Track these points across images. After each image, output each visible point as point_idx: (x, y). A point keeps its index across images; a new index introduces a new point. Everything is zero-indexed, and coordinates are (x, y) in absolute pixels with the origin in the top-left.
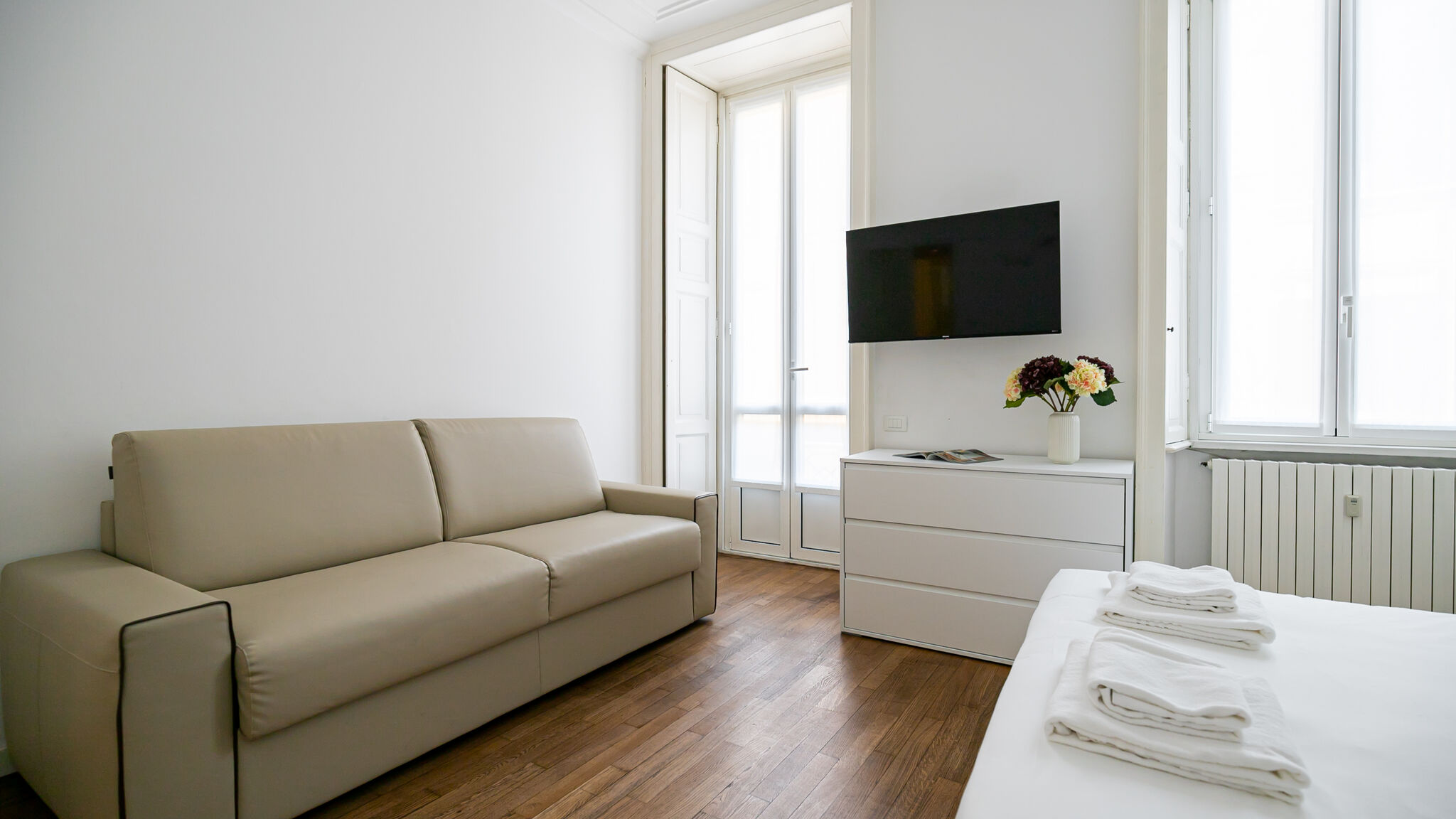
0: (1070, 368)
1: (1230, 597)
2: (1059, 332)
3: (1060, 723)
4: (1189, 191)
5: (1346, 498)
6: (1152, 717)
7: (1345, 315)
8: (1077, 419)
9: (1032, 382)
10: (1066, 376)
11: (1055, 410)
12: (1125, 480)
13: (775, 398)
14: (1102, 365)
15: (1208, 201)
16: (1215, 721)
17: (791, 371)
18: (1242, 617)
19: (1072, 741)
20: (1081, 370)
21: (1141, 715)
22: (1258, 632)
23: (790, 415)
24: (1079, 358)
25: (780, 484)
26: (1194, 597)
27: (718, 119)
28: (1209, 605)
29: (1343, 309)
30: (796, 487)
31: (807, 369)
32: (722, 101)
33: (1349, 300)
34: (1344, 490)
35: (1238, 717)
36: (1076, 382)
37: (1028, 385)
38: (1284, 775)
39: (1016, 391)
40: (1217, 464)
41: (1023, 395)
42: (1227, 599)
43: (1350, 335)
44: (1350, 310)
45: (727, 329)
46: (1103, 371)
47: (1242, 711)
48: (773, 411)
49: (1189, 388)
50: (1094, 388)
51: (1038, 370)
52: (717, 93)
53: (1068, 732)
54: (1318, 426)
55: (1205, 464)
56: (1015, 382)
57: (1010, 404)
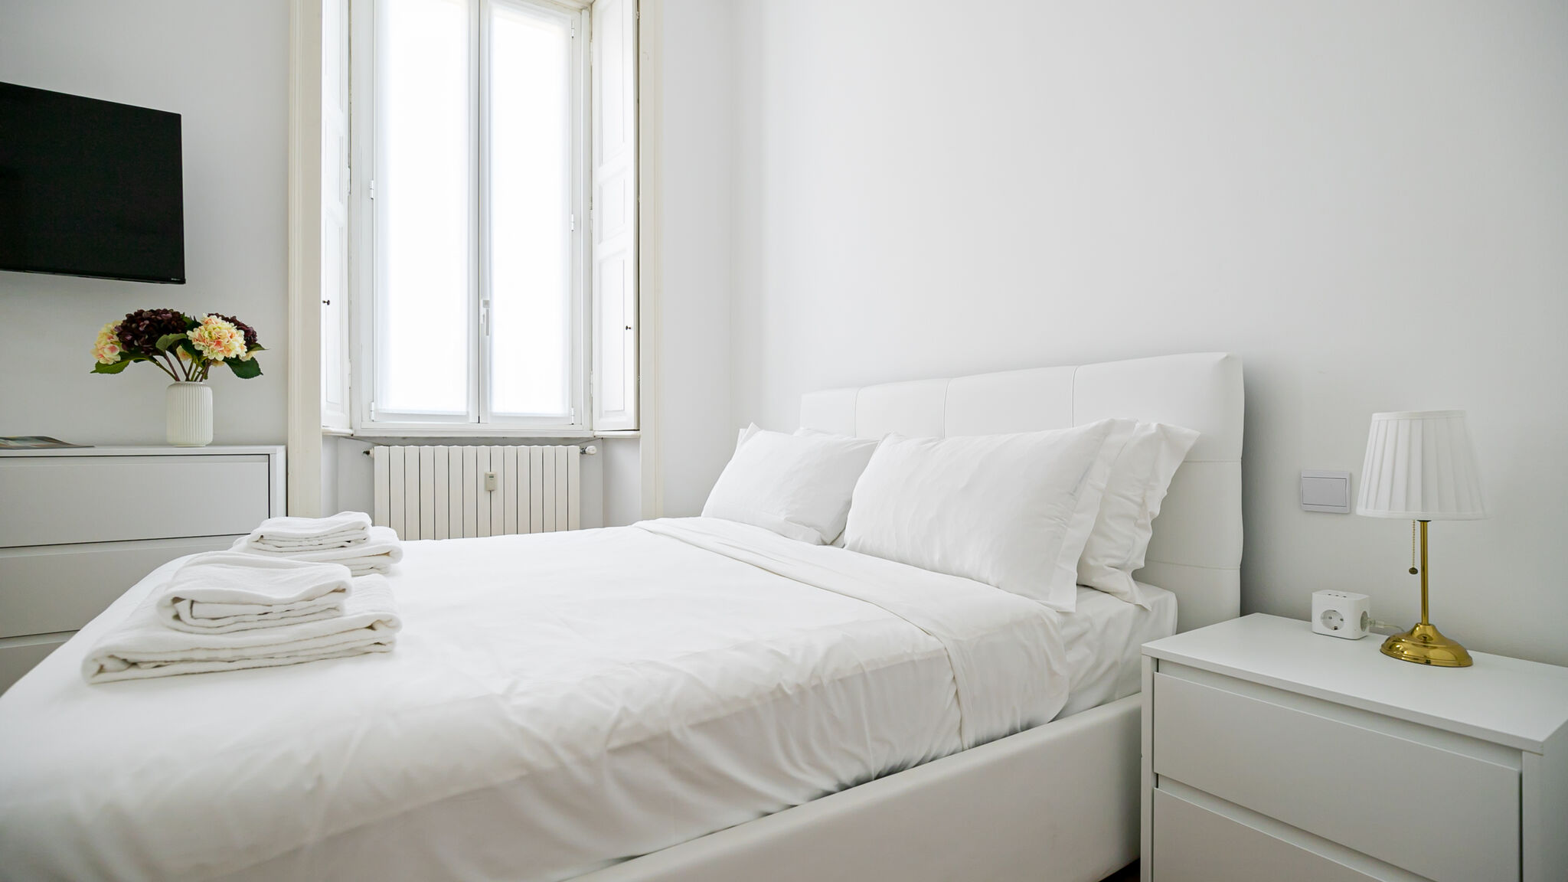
0: (196, 324)
1: (363, 529)
2: (182, 281)
3: (112, 657)
4: (350, 168)
5: (486, 474)
6: (246, 618)
7: (484, 316)
8: (212, 392)
9: (137, 335)
10: (189, 333)
11: (177, 379)
12: (269, 455)
14: (240, 326)
16: (317, 601)
18: (371, 545)
19: (130, 673)
20: (210, 327)
21: (231, 620)
22: (387, 554)
24: (209, 315)
28: (341, 541)
29: (483, 311)
33: (487, 303)
34: (484, 469)
35: (338, 590)
36: (204, 341)
37: (132, 341)
38: (375, 626)
39: (113, 349)
40: (379, 452)
41: (125, 357)
42: (360, 531)
43: (488, 334)
44: (488, 311)
46: (242, 332)
47: (343, 583)
49: (351, 374)
50: (229, 351)
51: (147, 322)
53: (123, 666)
54: (464, 414)
55: (368, 453)
56: (111, 338)
57: (101, 368)
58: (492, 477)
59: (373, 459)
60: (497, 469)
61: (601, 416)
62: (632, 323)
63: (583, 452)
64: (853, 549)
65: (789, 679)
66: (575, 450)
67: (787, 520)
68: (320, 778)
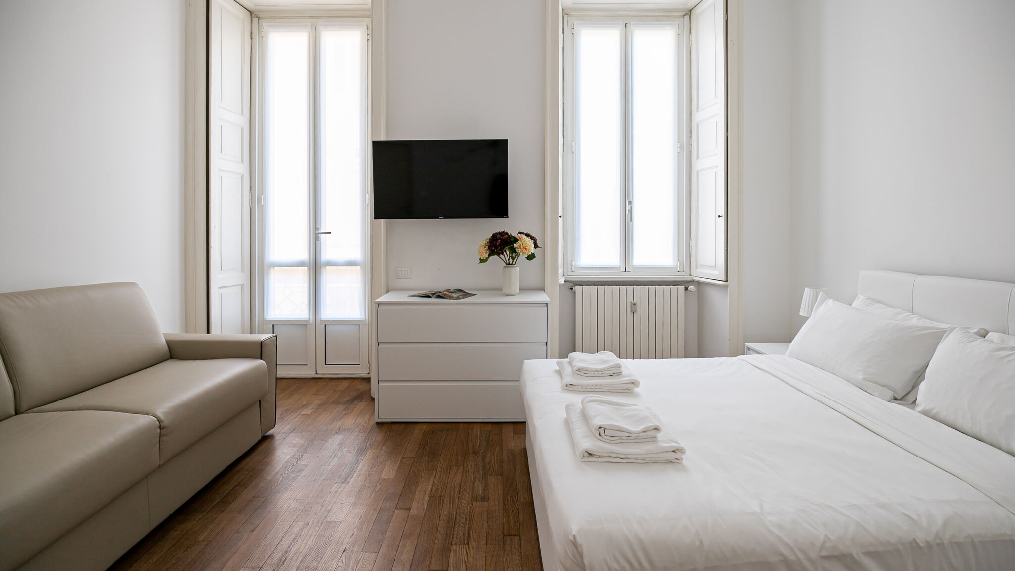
0: (516, 240)
1: (620, 367)
2: (508, 216)
3: (586, 451)
4: (563, 137)
5: (631, 303)
6: (623, 438)
7: (629, 210)
8: (518, 268)
9: (496, 248)
10: (515, 245)
11: (506, 264)
12: (547, 304)
13: (303, 254)
14: (532, 238)
15: (572, 144)
16: (648, 433)
17: (316, 235)
18: (626, 376)
19: (591, 459)
20: (523, 241)
21: (618, 438)
22: (633, 383)
23: (315, 267)
24: (520, 233)
25: (308, 319)
26: (604, 370)
27: (251, 33)
28: (610, 372)
29: (628, 207)
30: (321, 321)
31: (330, 233)
32: (255, 20)
33: (630, 203)
34: (630, 300)
35: (657, 429)
36: (521, 248)
37: (494, 250)
38: (677, 451)
39: (486, 253)
40: (578, 289)
41: (489, 255)
42: (618, 368)
43: (631, 221)
44: (631, 207)
45: (260, 200)
46: (533, 241)
47: (658, 426)
48: (301, 264)
49: (564, 247)
50: (529, 252)
51: (499, 241)
52: (251, 13)
53: (588, 455)
54: (619, 266)
55: (572, 289)
56: (485, 247)
57: (482, 261)
58: (635, 304)
59: (575, 293)
60: (637, 300)
61: (697, 267)
62: (722, 212)
63: (687, 289)
64: (926, 413)
65: (921, 537)
66: (681, 288)
67: (865, 379)
68: (701, 542)
